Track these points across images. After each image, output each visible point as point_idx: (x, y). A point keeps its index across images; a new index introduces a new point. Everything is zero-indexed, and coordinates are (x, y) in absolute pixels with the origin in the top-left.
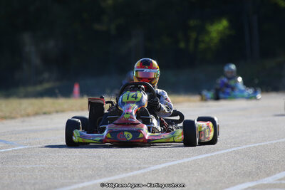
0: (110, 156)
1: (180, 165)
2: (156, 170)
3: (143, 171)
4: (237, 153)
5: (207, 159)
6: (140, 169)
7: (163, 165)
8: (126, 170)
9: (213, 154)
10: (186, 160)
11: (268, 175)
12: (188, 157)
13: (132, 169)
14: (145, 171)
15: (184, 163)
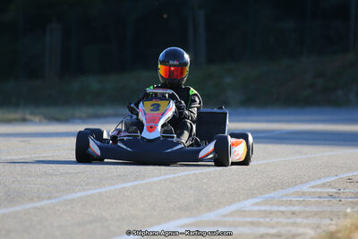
0: (13, 182)
1: (101, 194)
2: (69, 200)
3: (53, 201)
4: (172, 181)
5: (134, 187)
6: (49, 198)
7: (79, 195)
8: (32, 199)
9: (142, 182)
10: (108, 188)
11: (210, 210)
12: (111, 185)
13: (39, 198)
14: (57, 201)
15: (106, 192)
